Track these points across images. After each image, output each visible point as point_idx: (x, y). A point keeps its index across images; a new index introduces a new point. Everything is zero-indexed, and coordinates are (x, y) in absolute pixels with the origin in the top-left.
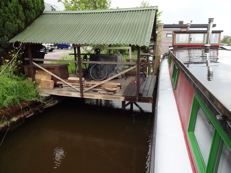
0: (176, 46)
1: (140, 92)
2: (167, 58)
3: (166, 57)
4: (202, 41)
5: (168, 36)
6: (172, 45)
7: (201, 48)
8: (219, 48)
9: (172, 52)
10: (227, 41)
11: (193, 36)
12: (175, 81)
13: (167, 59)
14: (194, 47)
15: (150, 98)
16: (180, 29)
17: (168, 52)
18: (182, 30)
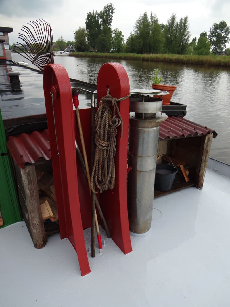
8: (7, 62)
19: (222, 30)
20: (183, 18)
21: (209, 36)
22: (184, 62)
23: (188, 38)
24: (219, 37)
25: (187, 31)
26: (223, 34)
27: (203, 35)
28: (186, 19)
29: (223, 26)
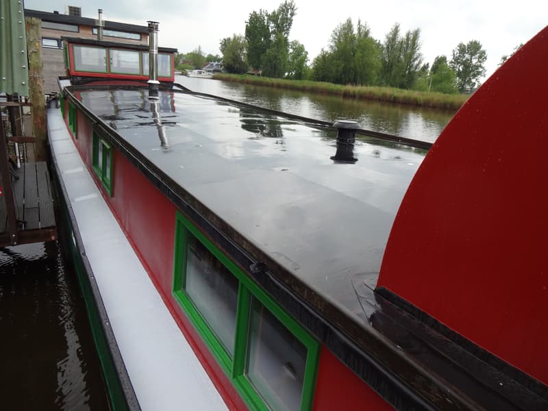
0: (79, 79)
1: (17, 217)
2: (57, 107)
3: (53, 104)
4: (138, 67)
5: (45, 42)
6: (65, 75)
7: (140, 87)
8: (174, 88)
10: (179, 64)
12: (104, 175)
13: (60, 110)
14: (123, 84)
15: (52, 227)
16: (75, 28)
17: (58, 92)
18: (81, 31)
19: (472, 55)
20: (412, 32)
21: (451, 62)
22: (419, 103)
23: (418, 65)
24: (467, 65)
25: (418, 52)
26: (474, 61)
27: (440, 61)
28: (416, 34)
29: (474, 48)
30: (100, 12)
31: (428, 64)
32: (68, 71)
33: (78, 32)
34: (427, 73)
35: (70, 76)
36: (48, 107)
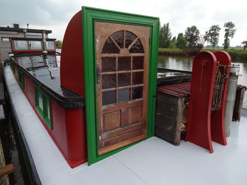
0: (17, 53)
2: (9, 65)
3: (7, 64)
4: (41, 48)
5: (4, 39)
6: (11, 52)
7: (41, 54)
8: (56, 54)
9: (13, 59)
11: (32, 42)
12: (22, 83)
14: (34, 53)
15: (4, 100)
16: (16, 33)
17: (9, 59)
18: (19, 34)
19: (193, 31)
20: (166, 24)
21: (185, 35)
22: (170, 53)
23: (170, 37)
24: (192, 36)
25: (169, 32)
26: (194, 34)
27: (181, 35)
28: (168, 24)
29: (194, 29)
30: (28, 25)
31: (175, 37)
32: (12, 50)
33: (18, 34)
34: (175, 41)
35: (13, 52)
36: (5, 65)
